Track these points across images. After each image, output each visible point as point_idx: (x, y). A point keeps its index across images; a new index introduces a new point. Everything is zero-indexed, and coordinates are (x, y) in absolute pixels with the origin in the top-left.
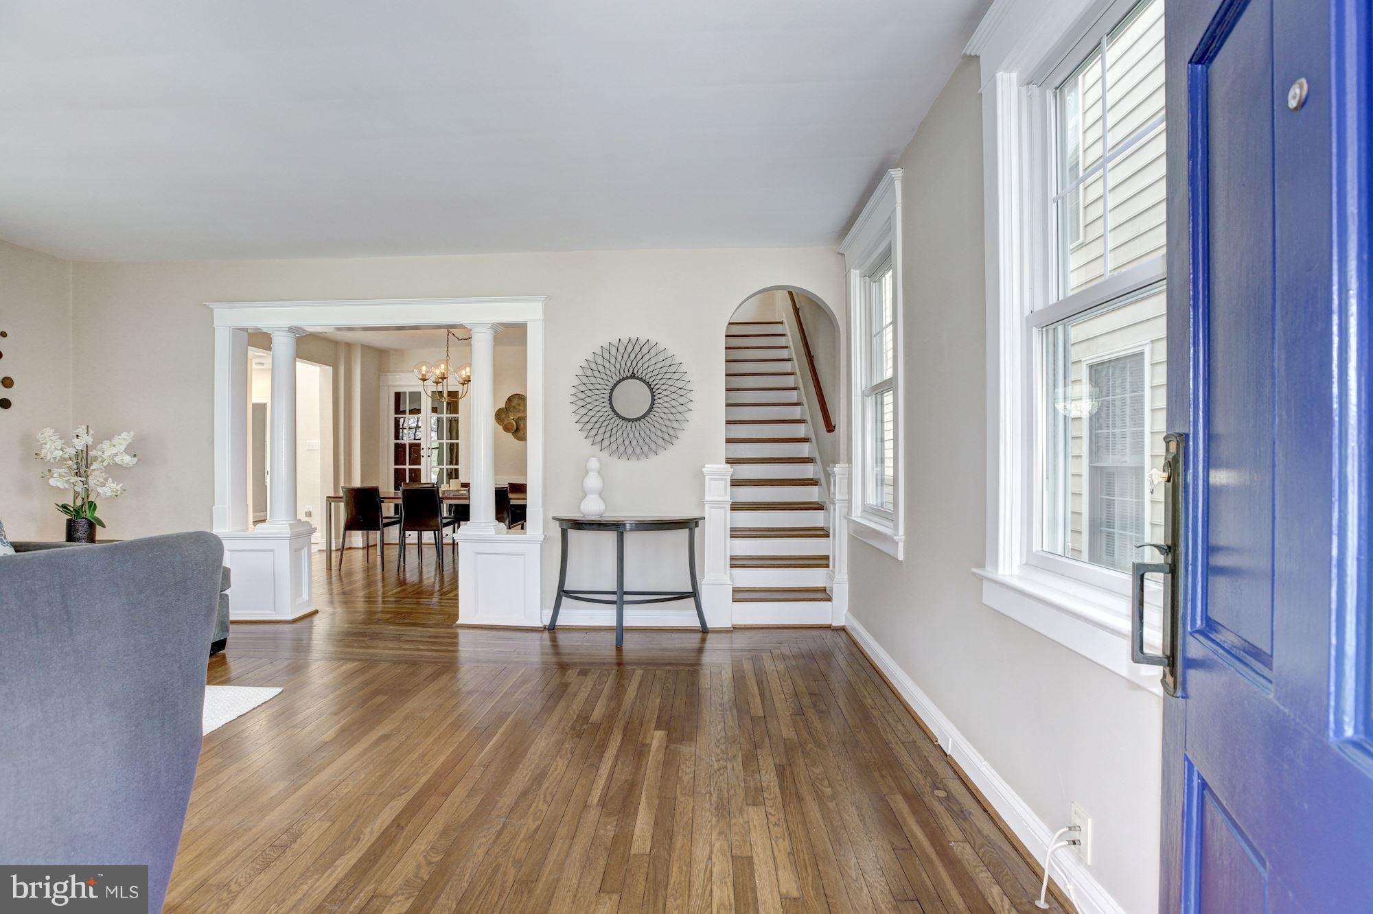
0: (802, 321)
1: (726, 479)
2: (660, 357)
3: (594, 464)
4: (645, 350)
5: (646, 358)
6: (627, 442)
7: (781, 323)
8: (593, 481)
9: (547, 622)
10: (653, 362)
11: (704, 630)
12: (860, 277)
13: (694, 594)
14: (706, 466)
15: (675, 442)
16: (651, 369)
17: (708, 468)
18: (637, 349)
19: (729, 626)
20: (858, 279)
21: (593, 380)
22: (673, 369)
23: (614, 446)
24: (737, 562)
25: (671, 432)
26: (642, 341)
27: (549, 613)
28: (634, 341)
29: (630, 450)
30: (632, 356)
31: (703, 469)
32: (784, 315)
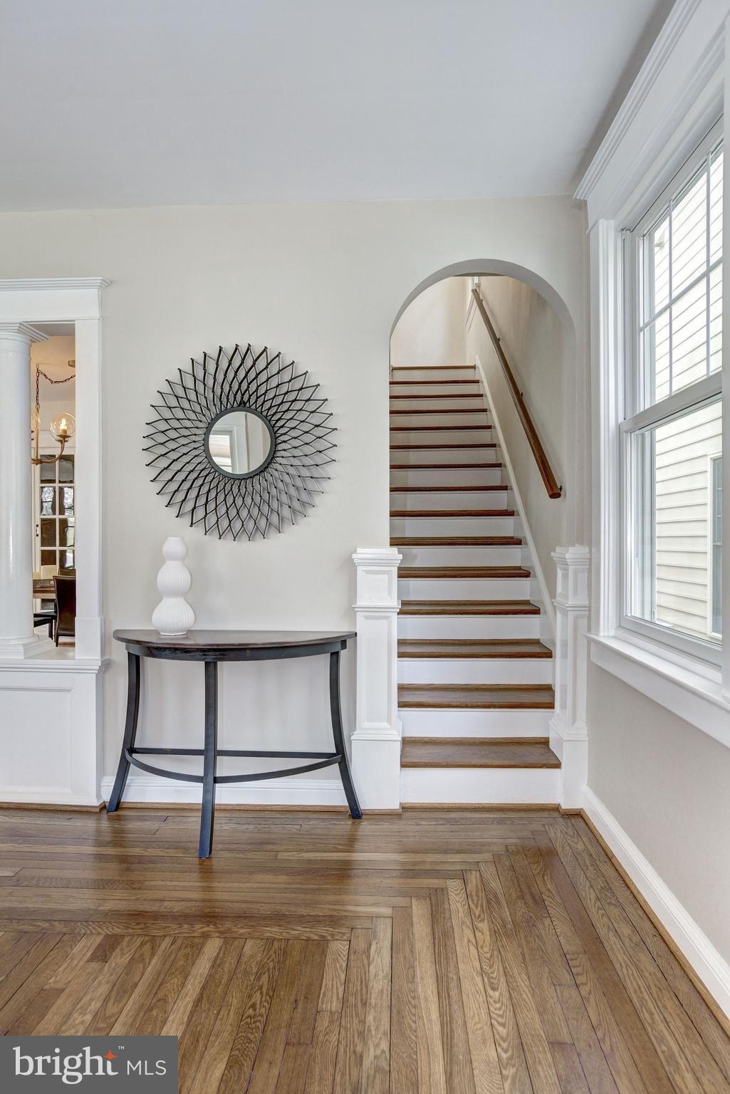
0: (508, 362)
1: (391, 571)
2: (286, 376)
3: (173, 545)
4: (261, 364)
5: (263, 377)
6: (233, 512)
7: (474, 367)
8: (173, 574)
9: (107, 796)
10: (274, 382)
11: (355, 812)
12: (616, 231)
13: (339, 757)
14: (359, 550)
15: (310, 511)
16: (271, 394)
17: (363, 553)
18: (249, 362)
19: (395, 805)
20: (612, 234)
21: (180, 414)
22: (305, 395)
23: (212, 519)
24: (411, 697)
25: (304, 496)
26: (257, 350)
27: (110, 782)
28: (243, 349)
29: (237, 525)
30: (242, 374)
31: (354, 556)
32: (477, 357)
